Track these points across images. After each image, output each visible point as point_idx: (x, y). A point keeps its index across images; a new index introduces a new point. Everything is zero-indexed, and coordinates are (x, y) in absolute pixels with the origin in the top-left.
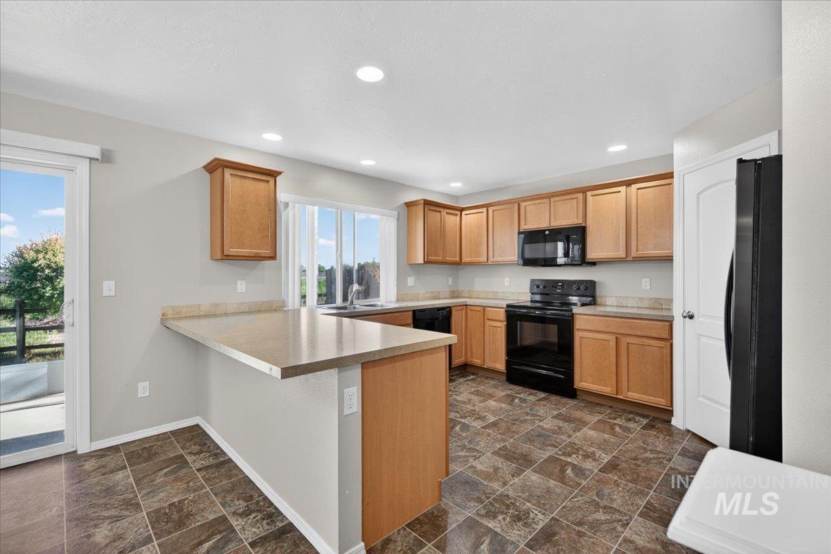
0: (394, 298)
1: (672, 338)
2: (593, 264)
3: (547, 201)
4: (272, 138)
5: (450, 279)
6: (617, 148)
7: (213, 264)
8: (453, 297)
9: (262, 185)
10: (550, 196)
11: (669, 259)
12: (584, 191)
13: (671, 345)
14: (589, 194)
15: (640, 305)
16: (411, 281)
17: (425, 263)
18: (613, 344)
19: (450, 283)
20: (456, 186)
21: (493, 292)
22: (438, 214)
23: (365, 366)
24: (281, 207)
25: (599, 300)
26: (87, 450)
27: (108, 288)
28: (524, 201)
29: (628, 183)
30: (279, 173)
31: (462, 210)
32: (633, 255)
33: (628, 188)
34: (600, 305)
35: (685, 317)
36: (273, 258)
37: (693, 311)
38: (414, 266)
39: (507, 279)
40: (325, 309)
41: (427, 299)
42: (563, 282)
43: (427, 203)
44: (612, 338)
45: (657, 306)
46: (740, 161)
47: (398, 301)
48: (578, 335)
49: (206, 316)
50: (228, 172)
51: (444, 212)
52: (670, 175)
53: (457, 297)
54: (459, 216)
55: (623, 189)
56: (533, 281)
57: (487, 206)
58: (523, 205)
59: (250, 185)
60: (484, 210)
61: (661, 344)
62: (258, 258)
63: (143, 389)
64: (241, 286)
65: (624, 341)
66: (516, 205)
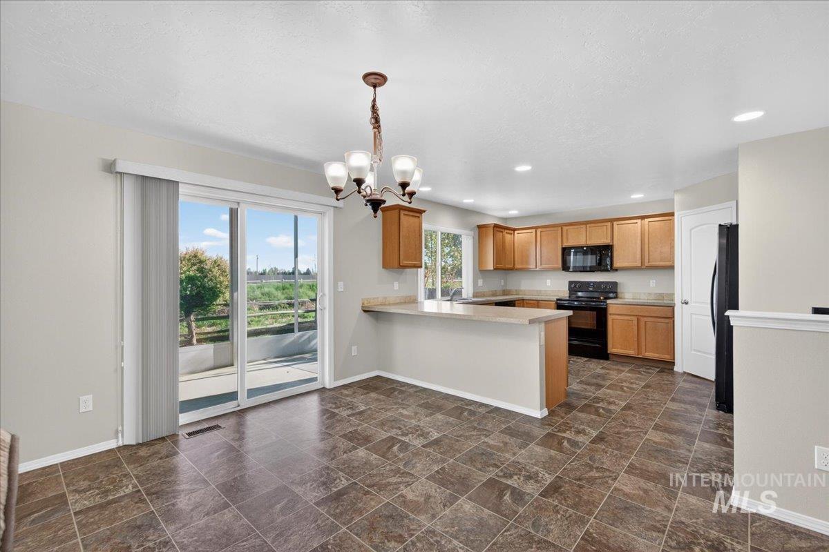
1: (674, 317)
2: (616, 270)
3: (584, 226)
6: (637, 196)
8: (504, 295)
10: (586, 223)
11: (672, 267)
12: (612, 221)
13: (674, 321)
14: (615, 223)
15: (649, 298)
18: (635, 322)
19: (502, 284)
20: (514, 213)
21: (537, 291)
22: (501, 234)
23: (546, 322)
25: (619, 295)
28: (566, 226)
29: (643, 218)
31: (514, 230)
32: (646, 265)
33: (643, 221)
34: (621, 298)
35: (683, 303)
37: (688, 299)
39: (549, 281)
41: (489, 296)
42: (594, 283)
43: (496, 226)
44: (635, 319)
45: (661, 298)
46: (720, 225)
47: (474, 297)
48: (610, 318)
50: (402, 212)
52: (672, 214)
53: (507, 295)
55: (639, 221)
56: (570, 283)
57: (536, 228)
58: (565, 228)
60: (534, 231)
61: (667, 321)
65: (643, 320)
66: (560, 228)
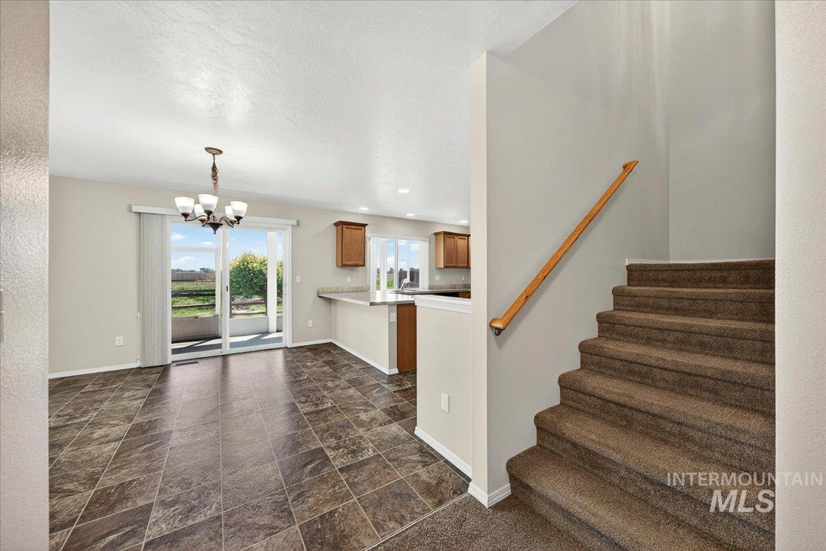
0: (427, 287)
4: (364, 209)
5: (463, 277)
7: (337, 268)
9: (358, 231)
16: (437, 278)
17: (445, 267)
24: (367, 239)
26: (291, 347)
27: (298, 279)
30: (367, 225)
36: (364, 265)
38: (439, 269)
40: (389, 291)
49: (334, 292)
51: (457, 238)
54: (466, 241)
59: (354, 232)
62: (357, 266)
63: (310, 323)
64: (349, 279)
